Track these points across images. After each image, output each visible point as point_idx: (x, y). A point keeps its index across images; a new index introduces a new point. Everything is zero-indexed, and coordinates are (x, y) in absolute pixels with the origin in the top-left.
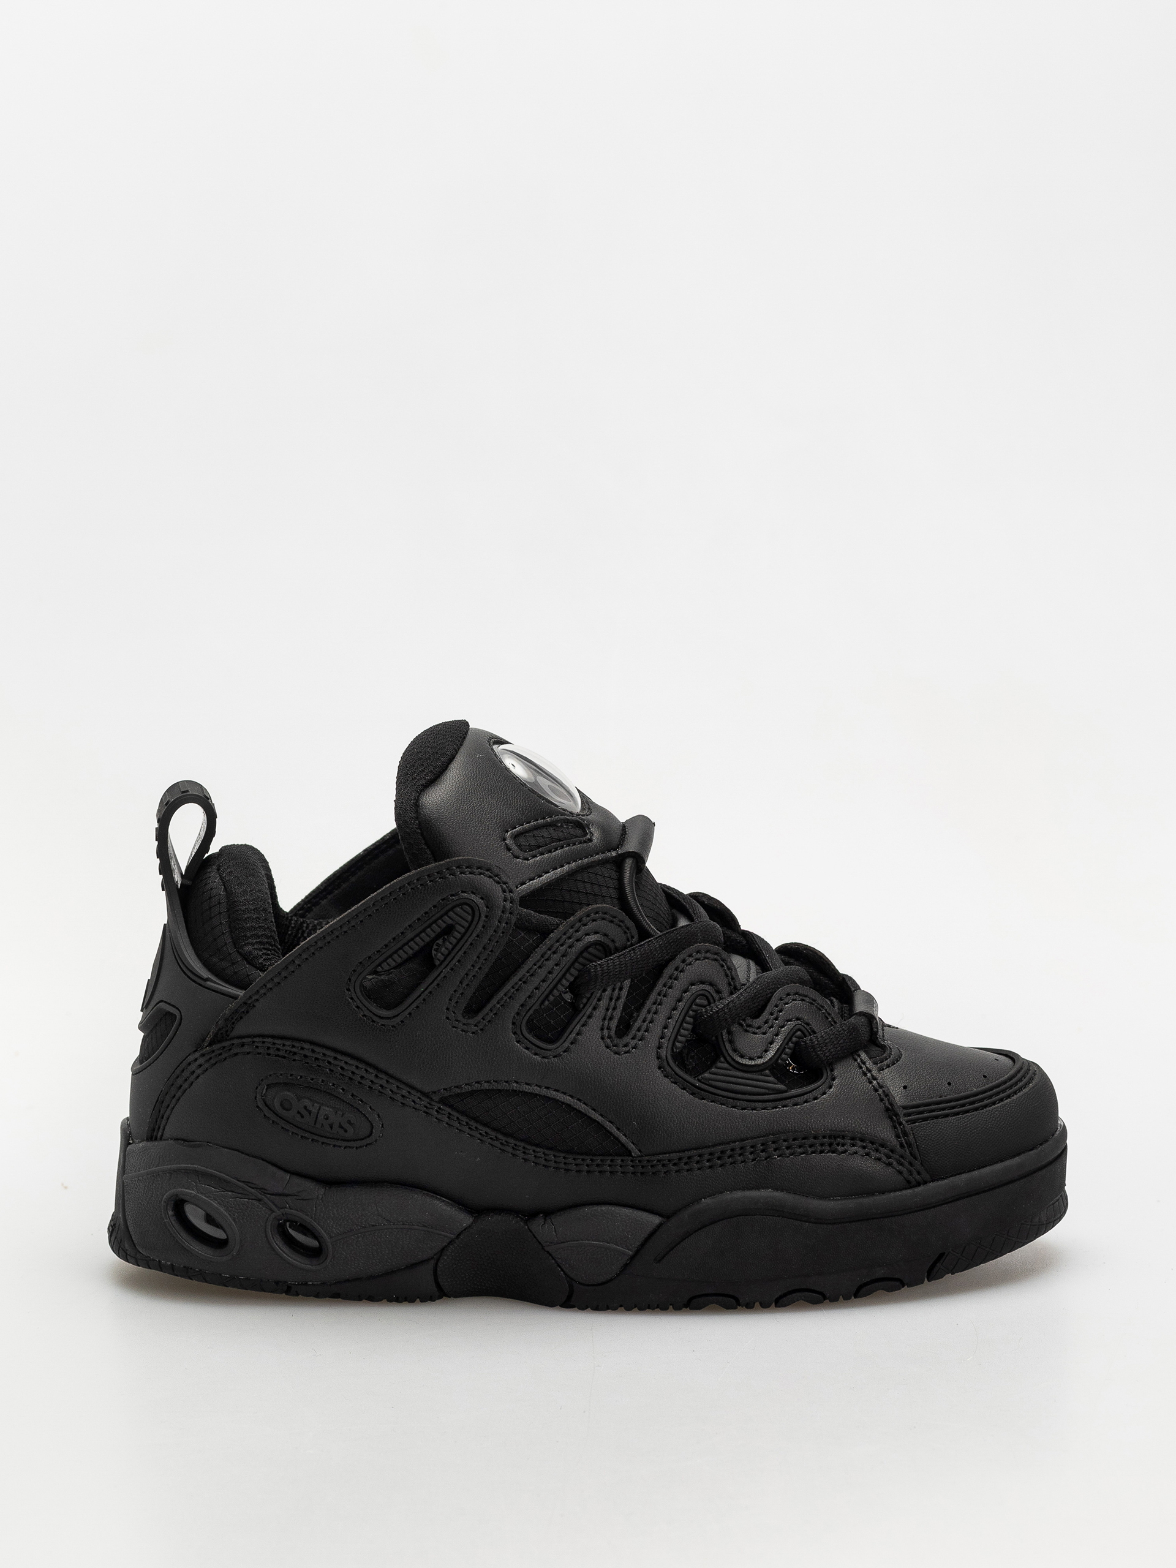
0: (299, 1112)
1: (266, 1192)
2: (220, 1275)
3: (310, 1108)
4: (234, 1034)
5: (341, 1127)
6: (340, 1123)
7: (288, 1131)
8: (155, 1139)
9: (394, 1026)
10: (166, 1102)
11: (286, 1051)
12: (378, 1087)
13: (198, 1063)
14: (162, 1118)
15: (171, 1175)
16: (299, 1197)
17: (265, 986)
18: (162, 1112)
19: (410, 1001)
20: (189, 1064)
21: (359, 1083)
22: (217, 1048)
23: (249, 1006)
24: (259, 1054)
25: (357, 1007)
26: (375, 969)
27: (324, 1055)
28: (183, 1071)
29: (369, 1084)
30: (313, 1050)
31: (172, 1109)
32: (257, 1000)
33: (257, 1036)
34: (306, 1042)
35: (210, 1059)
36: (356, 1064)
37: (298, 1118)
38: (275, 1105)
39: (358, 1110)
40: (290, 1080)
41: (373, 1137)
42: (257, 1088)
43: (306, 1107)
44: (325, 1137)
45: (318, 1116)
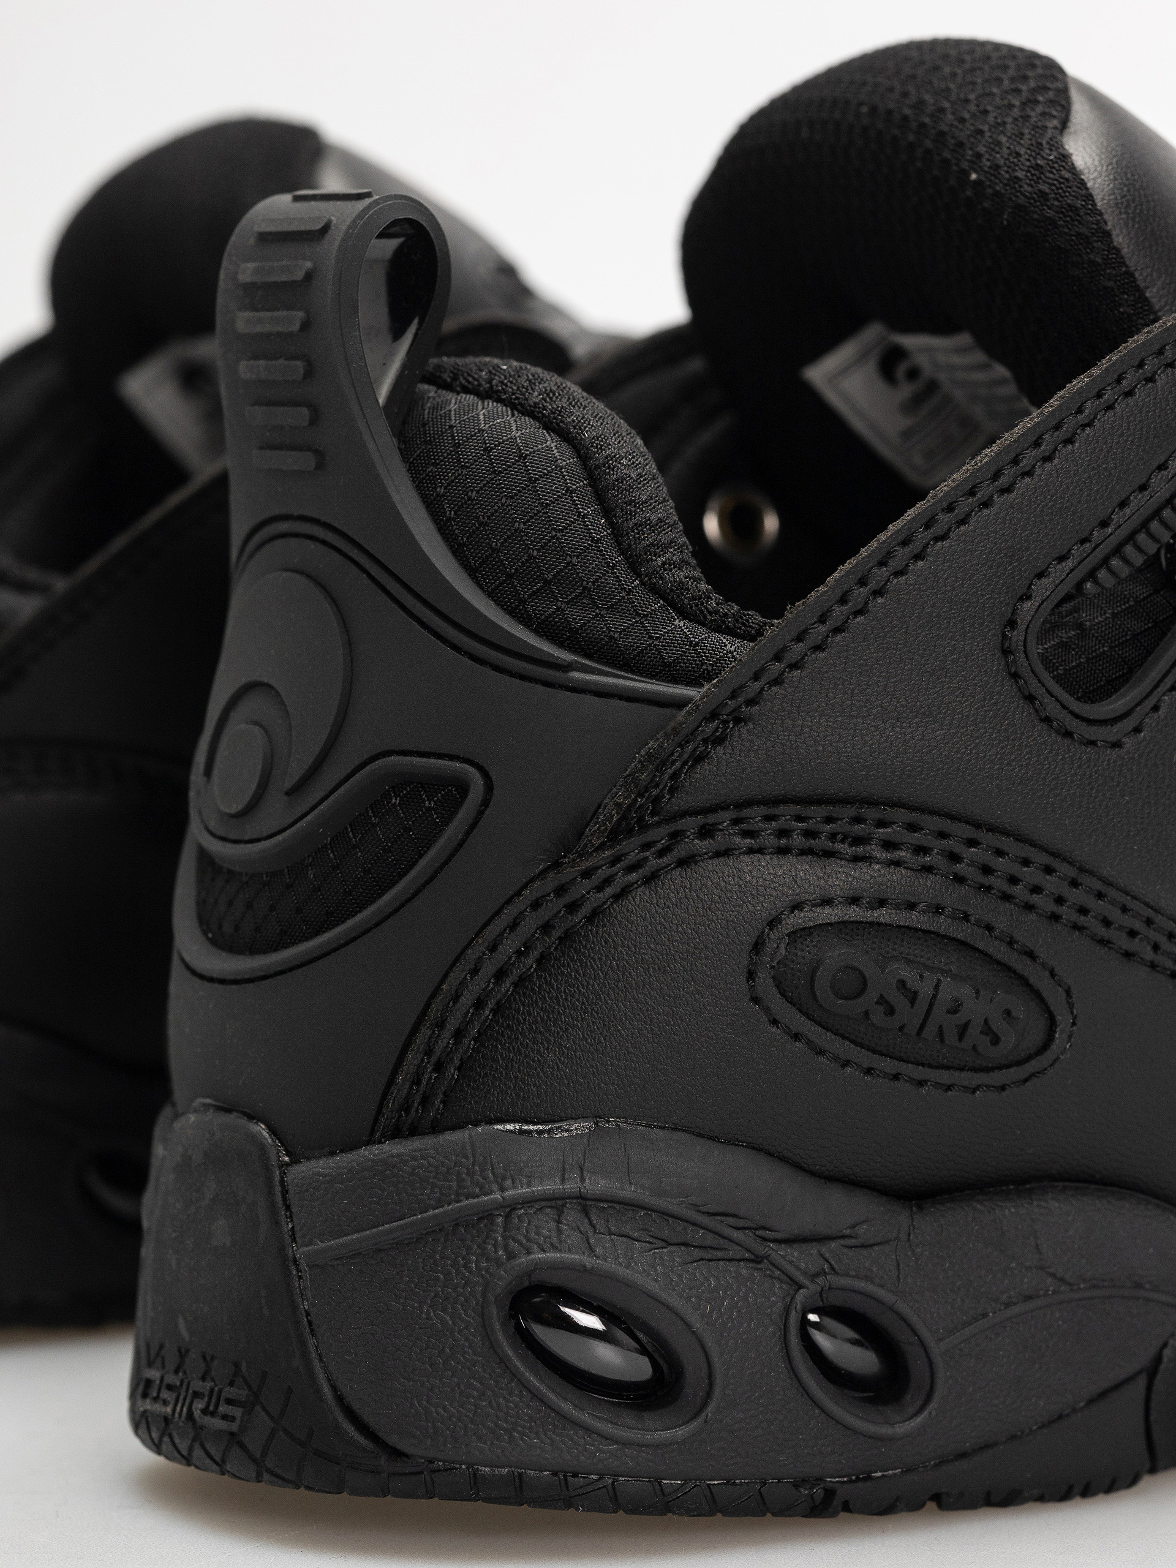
0: (882, 1000)
1: (768, 1234)
2: (659, 1481)
3: (913, 983)
4: (682, 801)
5: (987, 1029)
6: (986, 1021)
7: (836, 1059)
8: (414, 1131)
9: (1117, 745)
10: (452, 1025)
11: (833, 837)
12: (1074, 917)
13: (567, 899)
14: (439, 1067)
15: (508, 1217)
16: (853, 1242)
17: (777, 658)
18: (438, 1054)
19: (1154, 674)
20: (536, 905)
21: (1029, 907)
22: (631, 847)
23: (725, 722)
24: (760, 851)
25: (1030, 698)
26: (1079, 586)
27: (943, 835)
28: (513, 926)
29: (1052, 907)
30: (912, 827)
31: (475, 1039)
32: (751, 702)
33: (749, 803)
34: (893, 805)
35: (608, 881)
36: (1023, 855)
37: (878, 1017)
38: (812, 986)
39: (1024, 981)
40: (854, 913)
41: (1049, 1055)
42: (758, 946)
43: (902, 983)
44: (930, 1066)
45: (931, 1005)
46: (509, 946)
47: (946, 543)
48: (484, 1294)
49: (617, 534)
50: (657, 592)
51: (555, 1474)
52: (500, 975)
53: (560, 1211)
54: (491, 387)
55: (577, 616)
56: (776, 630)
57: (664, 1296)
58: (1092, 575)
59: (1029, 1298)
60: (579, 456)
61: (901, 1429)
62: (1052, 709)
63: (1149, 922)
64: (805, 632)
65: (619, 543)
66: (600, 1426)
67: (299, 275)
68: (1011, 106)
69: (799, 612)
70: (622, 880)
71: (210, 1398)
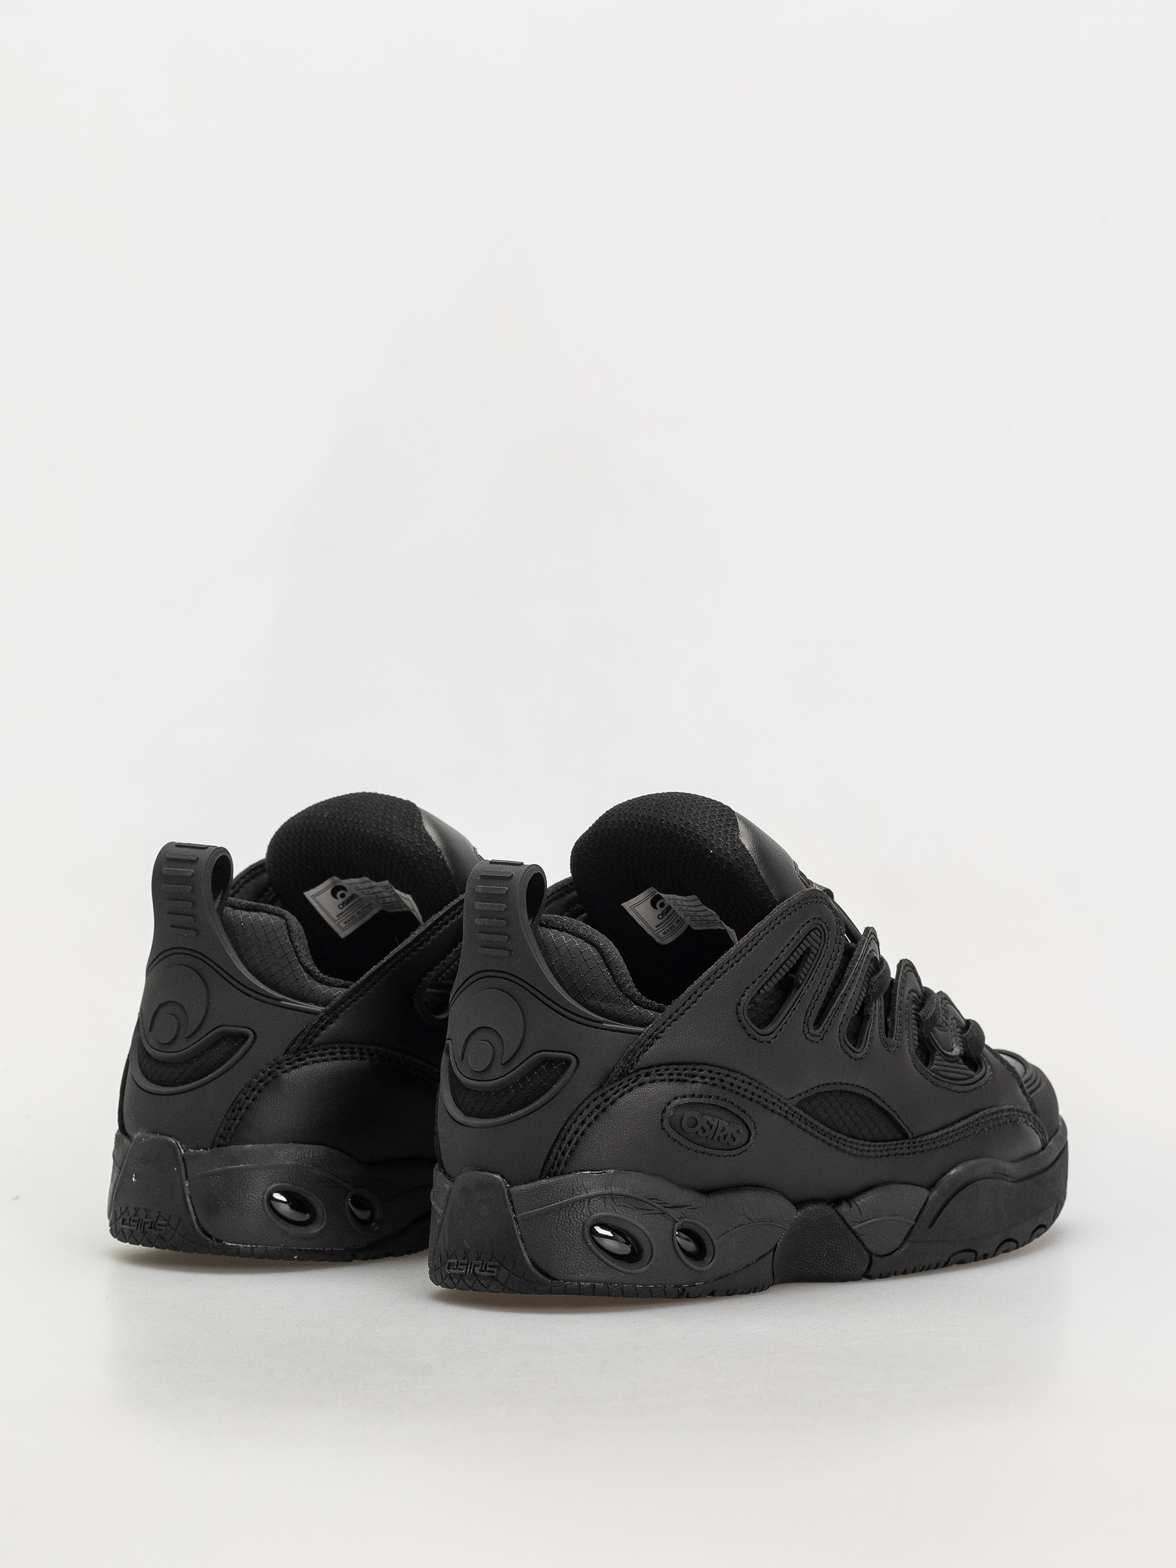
0: (702, 1128)
1: (667, 1205)
3: (711, 1122)
5: (732, 1137)
6: (732, 1134)
7: (686, 1147)
8: (555, 1175)
9: (769, 1042)
10: (568, 1139)
11: (686, 1075)
12: (757, 1098)
13: (605, 1097)
14: (563, 1154)
15: (589, 1201)
16: (690, 1207)
17: (670, 1018)
18: (563, 1149)
19: (780, 1019)
20: (595, 1100)
21: (744, 1096)
22: (625, 1081)
23: (653, 1039)
24: (664, 1080)
25: (744, 1028)
26: (759, 991)
27: (719, 1074)
28: (587, 1107)
29: (750, 1096)
30: (710, 1071)
31: (575, 1144)
32: (661, 1032)
33: (661, 1065)
34: (704, 1064)
35: (617, 1091)
36: (743, 1079)
37: (701, 1133)
38: (681, 1124)
39: (743, 1121)
40: (694, 1100)
41: (749, 1144)
42: (664, 1112)
43: (708, 1122)
44: (714, 1149)
45: (716, 1129)
46: (586, 1113)
47: (720, 979)
48: (583, 1226)
49: (614, 978)
50: (627, 996)
51: (604, 1284)
52: (583, 1123)
53: (605, 1199)
54: (563, 927)
55: (603, 1005)
56: (669, 1009)
57: (638, 1225)
58: (762, 987)
59: (741, 1225)
60: (599, 952)
61: (705, 1269)
62: (751, 1031)
63: (779, 1100)
64: (678, 1009)
65: (615, 981)
66: (618, 1267)
67: (504, 892)
68: (721, 827)
69: (677, 1003)
70: (621, 1091)
71: (482, 1266)
